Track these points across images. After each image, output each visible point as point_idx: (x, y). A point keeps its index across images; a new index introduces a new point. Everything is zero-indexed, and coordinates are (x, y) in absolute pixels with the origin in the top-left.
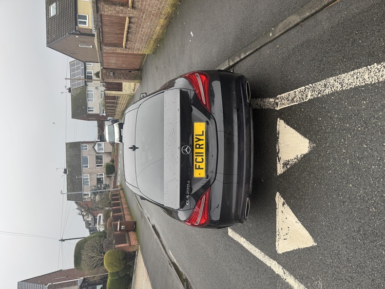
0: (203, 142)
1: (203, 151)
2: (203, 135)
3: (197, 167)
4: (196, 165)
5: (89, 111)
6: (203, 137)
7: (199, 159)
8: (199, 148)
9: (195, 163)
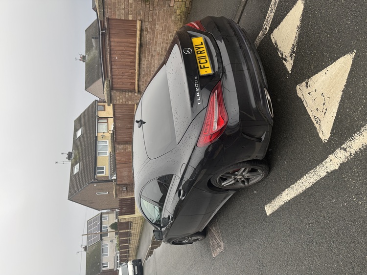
0: (204, 49)
1: (206, 54)
2: (202, 44)
3: (202, 67)
4: (200, 66)
5: (103, 267)
6: (204, 46)
7: (203, 61)
8: (201, 53)
9: (199, 65)
